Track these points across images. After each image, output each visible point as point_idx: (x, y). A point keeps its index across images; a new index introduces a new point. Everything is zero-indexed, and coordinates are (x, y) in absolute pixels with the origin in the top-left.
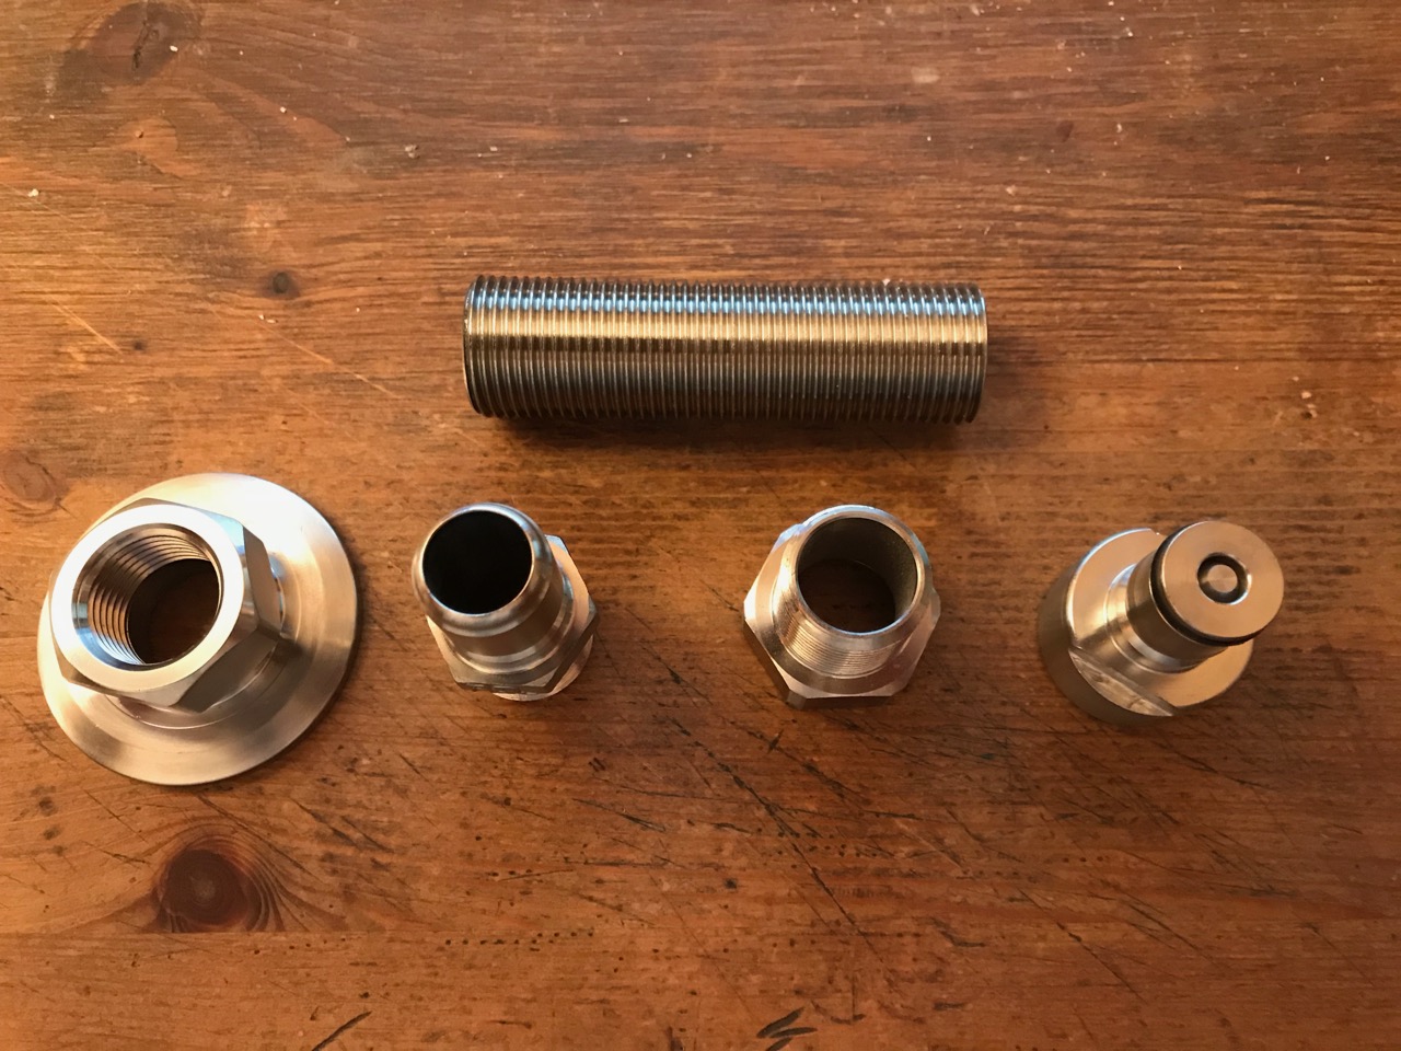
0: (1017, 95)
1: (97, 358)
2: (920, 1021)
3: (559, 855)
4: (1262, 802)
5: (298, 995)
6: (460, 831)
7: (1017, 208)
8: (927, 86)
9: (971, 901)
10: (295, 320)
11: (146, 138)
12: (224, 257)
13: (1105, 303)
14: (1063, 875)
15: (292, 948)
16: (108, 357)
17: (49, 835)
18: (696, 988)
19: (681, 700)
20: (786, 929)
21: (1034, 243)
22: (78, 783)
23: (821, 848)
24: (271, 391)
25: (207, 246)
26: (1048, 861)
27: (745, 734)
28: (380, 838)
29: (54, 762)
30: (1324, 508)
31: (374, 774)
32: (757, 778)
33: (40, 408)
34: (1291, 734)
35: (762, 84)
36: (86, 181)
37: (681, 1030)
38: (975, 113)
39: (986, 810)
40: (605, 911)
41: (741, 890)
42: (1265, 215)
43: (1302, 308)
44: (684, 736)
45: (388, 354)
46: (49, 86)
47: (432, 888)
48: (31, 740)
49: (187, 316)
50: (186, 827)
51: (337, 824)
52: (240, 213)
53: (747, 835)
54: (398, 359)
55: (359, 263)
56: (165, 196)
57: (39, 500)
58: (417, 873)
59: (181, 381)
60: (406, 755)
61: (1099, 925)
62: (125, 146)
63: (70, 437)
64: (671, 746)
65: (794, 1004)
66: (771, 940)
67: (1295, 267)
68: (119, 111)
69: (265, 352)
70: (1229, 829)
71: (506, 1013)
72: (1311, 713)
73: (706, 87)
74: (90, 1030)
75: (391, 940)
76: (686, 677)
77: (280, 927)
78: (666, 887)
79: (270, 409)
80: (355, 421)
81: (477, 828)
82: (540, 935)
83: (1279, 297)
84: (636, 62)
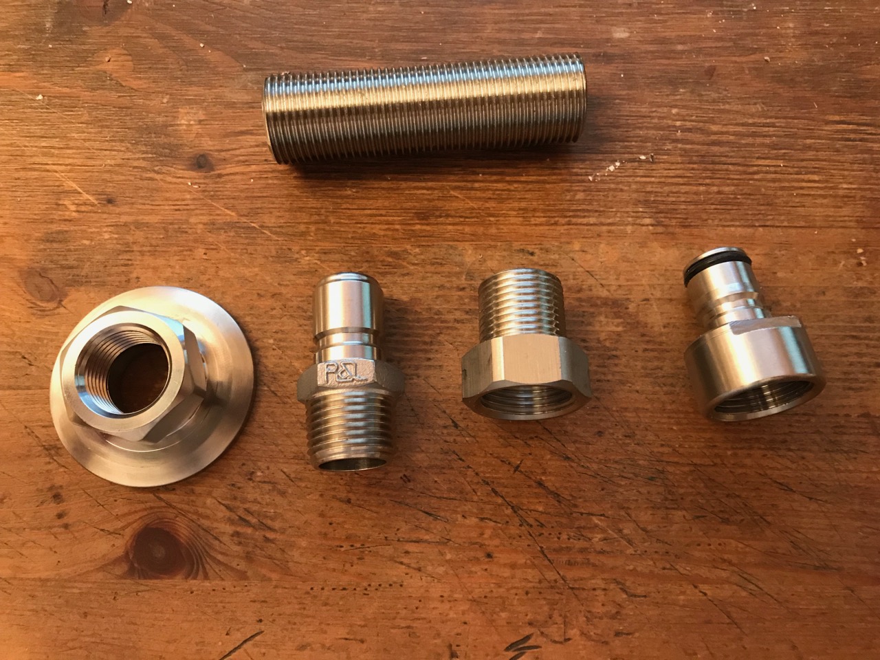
0: (680, 47)
1: (83, 208)
2: (606, 643)
3: (381, 535)
4: (823, 512)
5: (218, 620)
6: (320, 519)
7: (678, 123)
8: (622, 40)
9: (639, 569)
10: (211, 186)
11: (112, 62)
12: (165, 143)
13: (733, 188)
14: (697, 554)
15: (214, 590)
16: (90, 208)
17: (60, 516)
18: (467, 620)
19: (459, 439)
20: (523, 584)
21: (688, 146)
22: (77, 484)
23: (546, 534)
24: (197, 233)
25: (153, 135)
26: (688, 545)
27: (499, 461)
28: (269, 522)
29: (62, 470)
30: (867, 324)
31: (265, 482)
32: (506, 490)
33: (48, 241)
34: (842, 469)
35: (514, 36)
36: (74, 90)
37: (458, 646)
38: (652, 59)
39: (650, 512)
40: (411, 571)
41: (495, 560)
42: (838, 131)
43: (860, 193)
44: (461, 462)
45: (271, 210)
46: (48, 25)
47: (302, 554)
48: (46, 456)
49: (141, 182)
50: (145, 513)
51: (241, 513)
52: (175, 114)
53: (500, 525)
54: (278, 214)
55: (252, 150)
56: (126, 101)
57: (48, 301)
58: (292, 546)
59: (138, 225)
60: (285, 470)
61: (718, 586)
62: (99, 67)
63: (67, 260)
64: (452, 468)
65: (528, 631)
66: (514, 591)
67: (856, 167)
68: (94, 43)
69: (192, 207)
70: (801, 528)
71: (348, 634)
72: (856, 456)
73: (477, 37)
74: (87, 639)
75: (276, 587)
76: (462, 424)
77: (206, 577)
78: (448, 556)
79: (196, 245)
80: (251, 254)
81: (330, 517)
82: (369, 585)
83: (845, 186)
84: (433, 19)
